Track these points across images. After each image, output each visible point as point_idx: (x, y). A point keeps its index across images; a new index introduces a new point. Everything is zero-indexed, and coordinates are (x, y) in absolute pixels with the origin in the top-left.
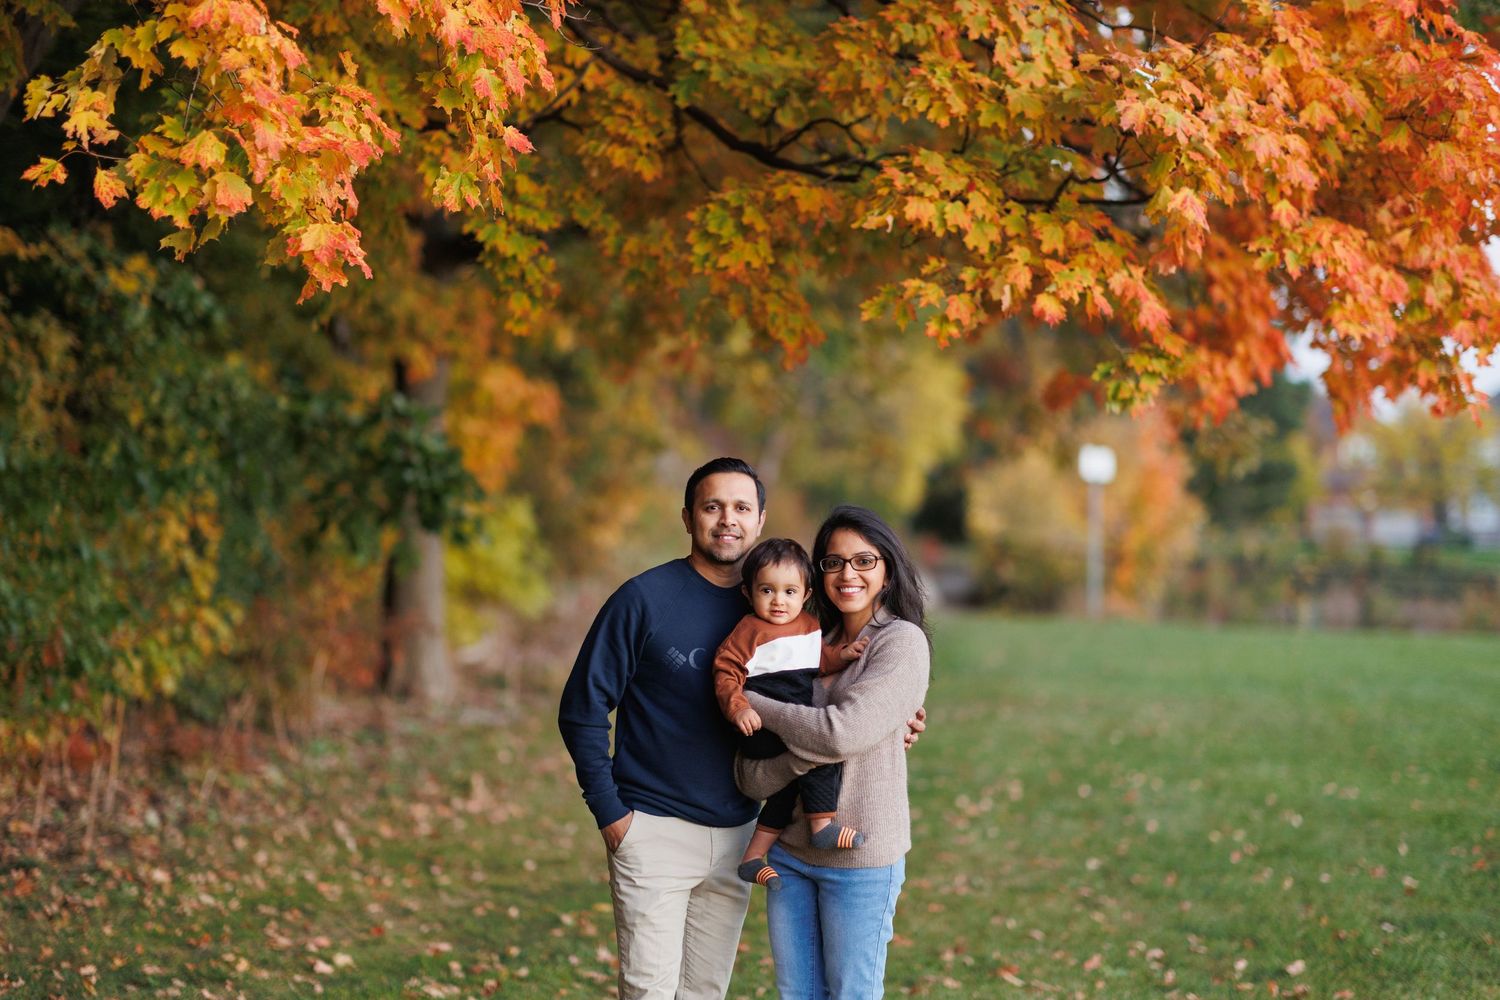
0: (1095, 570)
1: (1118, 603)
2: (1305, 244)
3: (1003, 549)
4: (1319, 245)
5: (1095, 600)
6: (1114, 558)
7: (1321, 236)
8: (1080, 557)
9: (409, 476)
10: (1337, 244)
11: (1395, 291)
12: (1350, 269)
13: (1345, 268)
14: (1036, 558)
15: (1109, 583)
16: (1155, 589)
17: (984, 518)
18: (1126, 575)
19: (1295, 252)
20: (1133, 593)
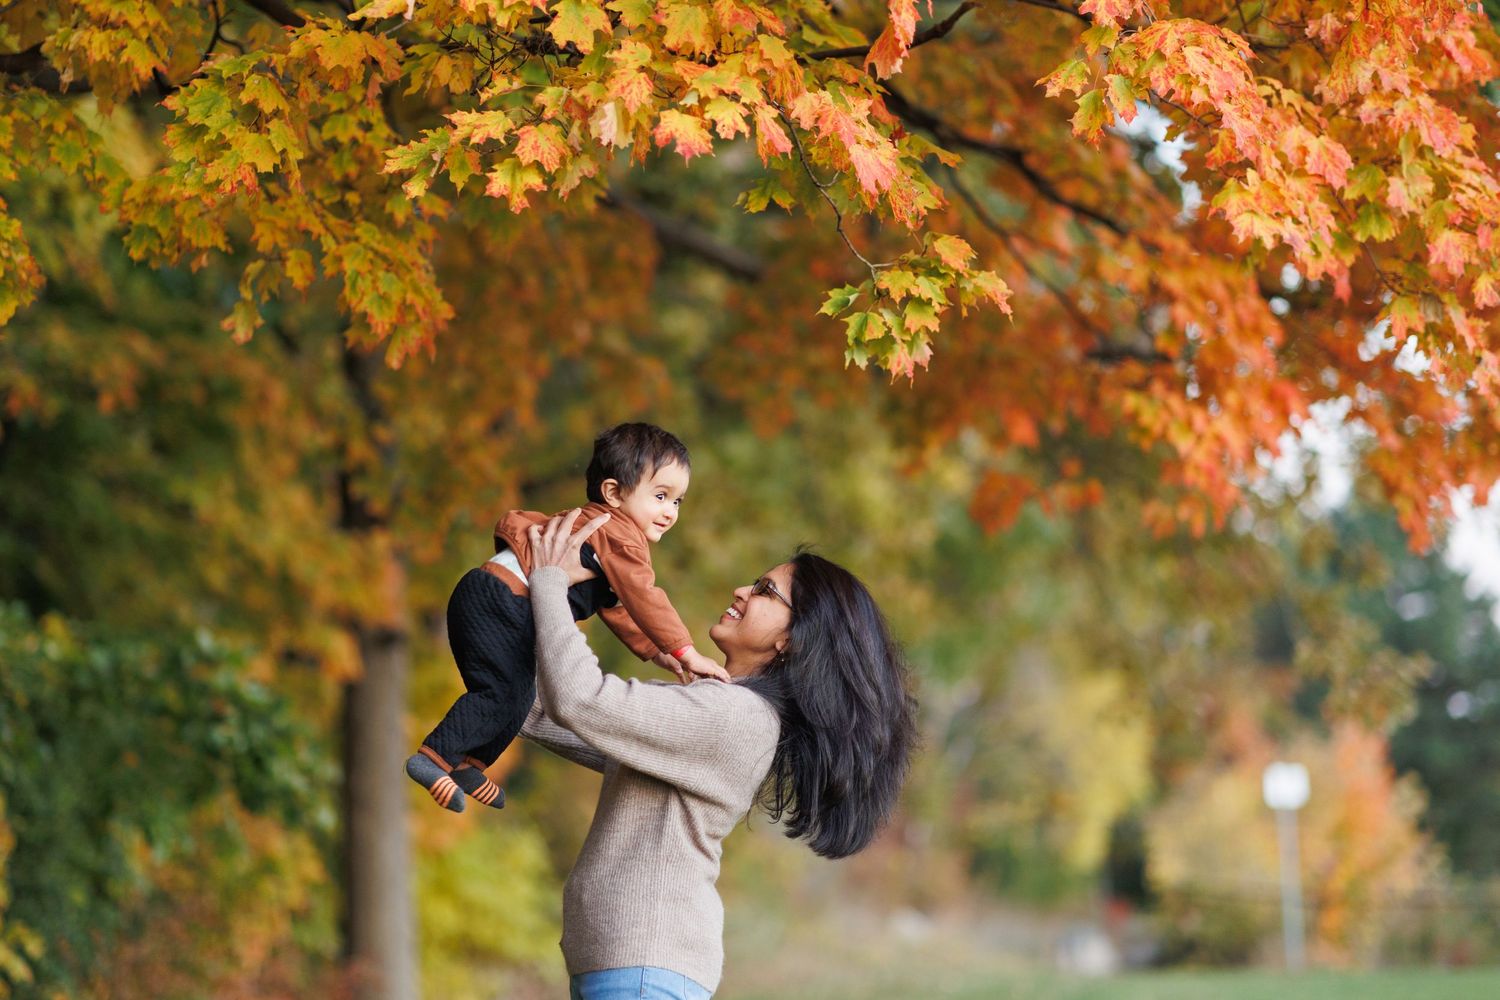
0: (1294, 916)
1: (1325, 953)
2: (1138, 56)
3: (1188, 897)
4: (1161, 56)
5: (1293, 949)
6: (1319, 902)
7: (1162, 40)
8: (1276, 902)
9: (220, 735)
10: (1190, 52)
11: (1330, 166)
12: (1214, 91)
13: (1206, 88)
14: (1227, 906)
15: (1312, 931)
16: (1371, 935)
17: (1167, 868)
18: (1333, 920)
19: (1126, 75)
20: (1343, 940)
